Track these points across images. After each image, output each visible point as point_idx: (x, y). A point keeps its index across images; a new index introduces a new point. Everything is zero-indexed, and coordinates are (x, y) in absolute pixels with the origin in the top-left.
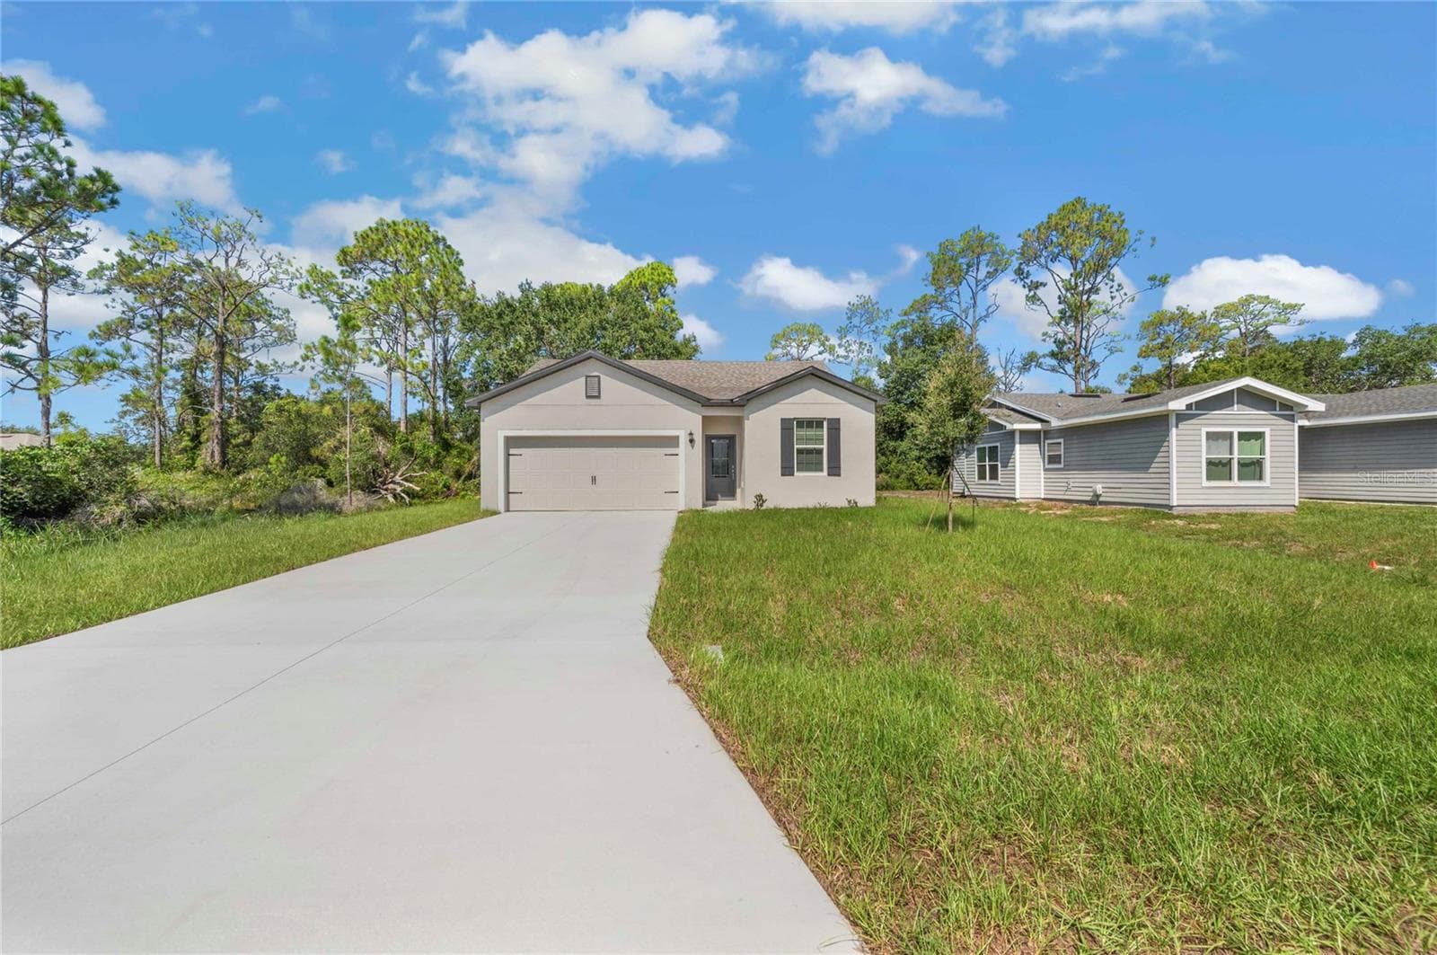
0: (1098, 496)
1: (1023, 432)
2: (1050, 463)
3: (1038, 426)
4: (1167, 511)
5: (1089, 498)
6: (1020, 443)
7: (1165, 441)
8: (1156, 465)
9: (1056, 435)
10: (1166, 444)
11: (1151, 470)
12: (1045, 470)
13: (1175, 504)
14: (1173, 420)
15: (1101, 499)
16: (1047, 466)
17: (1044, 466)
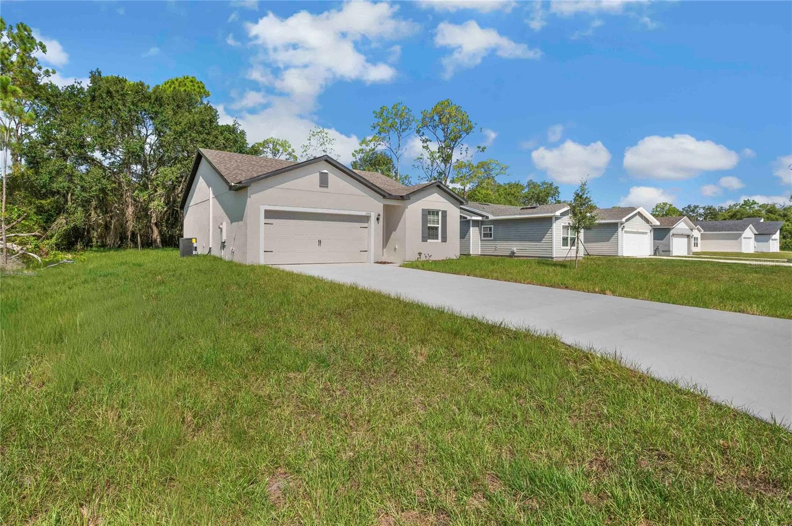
0: (514, 253)
1: (474, 221)
2: (484, 237)
3: (480, 218)
4: (550, 259)
5: (508, 254)
6: (472, 227)
7: (550, 229)
8: (546, 239)
9: (490, 223)
10: (551, 230)
11: (542, 241)
12: (481, 240)
13: (554, 256)
14: (554, 219)
15: (515, 255)
16: (483, 238)
17: (481, 238)
